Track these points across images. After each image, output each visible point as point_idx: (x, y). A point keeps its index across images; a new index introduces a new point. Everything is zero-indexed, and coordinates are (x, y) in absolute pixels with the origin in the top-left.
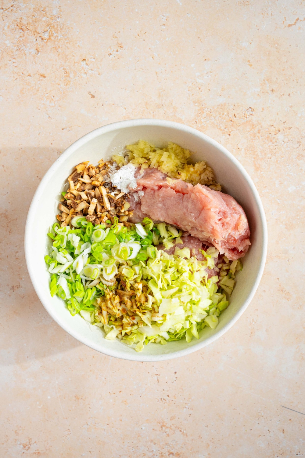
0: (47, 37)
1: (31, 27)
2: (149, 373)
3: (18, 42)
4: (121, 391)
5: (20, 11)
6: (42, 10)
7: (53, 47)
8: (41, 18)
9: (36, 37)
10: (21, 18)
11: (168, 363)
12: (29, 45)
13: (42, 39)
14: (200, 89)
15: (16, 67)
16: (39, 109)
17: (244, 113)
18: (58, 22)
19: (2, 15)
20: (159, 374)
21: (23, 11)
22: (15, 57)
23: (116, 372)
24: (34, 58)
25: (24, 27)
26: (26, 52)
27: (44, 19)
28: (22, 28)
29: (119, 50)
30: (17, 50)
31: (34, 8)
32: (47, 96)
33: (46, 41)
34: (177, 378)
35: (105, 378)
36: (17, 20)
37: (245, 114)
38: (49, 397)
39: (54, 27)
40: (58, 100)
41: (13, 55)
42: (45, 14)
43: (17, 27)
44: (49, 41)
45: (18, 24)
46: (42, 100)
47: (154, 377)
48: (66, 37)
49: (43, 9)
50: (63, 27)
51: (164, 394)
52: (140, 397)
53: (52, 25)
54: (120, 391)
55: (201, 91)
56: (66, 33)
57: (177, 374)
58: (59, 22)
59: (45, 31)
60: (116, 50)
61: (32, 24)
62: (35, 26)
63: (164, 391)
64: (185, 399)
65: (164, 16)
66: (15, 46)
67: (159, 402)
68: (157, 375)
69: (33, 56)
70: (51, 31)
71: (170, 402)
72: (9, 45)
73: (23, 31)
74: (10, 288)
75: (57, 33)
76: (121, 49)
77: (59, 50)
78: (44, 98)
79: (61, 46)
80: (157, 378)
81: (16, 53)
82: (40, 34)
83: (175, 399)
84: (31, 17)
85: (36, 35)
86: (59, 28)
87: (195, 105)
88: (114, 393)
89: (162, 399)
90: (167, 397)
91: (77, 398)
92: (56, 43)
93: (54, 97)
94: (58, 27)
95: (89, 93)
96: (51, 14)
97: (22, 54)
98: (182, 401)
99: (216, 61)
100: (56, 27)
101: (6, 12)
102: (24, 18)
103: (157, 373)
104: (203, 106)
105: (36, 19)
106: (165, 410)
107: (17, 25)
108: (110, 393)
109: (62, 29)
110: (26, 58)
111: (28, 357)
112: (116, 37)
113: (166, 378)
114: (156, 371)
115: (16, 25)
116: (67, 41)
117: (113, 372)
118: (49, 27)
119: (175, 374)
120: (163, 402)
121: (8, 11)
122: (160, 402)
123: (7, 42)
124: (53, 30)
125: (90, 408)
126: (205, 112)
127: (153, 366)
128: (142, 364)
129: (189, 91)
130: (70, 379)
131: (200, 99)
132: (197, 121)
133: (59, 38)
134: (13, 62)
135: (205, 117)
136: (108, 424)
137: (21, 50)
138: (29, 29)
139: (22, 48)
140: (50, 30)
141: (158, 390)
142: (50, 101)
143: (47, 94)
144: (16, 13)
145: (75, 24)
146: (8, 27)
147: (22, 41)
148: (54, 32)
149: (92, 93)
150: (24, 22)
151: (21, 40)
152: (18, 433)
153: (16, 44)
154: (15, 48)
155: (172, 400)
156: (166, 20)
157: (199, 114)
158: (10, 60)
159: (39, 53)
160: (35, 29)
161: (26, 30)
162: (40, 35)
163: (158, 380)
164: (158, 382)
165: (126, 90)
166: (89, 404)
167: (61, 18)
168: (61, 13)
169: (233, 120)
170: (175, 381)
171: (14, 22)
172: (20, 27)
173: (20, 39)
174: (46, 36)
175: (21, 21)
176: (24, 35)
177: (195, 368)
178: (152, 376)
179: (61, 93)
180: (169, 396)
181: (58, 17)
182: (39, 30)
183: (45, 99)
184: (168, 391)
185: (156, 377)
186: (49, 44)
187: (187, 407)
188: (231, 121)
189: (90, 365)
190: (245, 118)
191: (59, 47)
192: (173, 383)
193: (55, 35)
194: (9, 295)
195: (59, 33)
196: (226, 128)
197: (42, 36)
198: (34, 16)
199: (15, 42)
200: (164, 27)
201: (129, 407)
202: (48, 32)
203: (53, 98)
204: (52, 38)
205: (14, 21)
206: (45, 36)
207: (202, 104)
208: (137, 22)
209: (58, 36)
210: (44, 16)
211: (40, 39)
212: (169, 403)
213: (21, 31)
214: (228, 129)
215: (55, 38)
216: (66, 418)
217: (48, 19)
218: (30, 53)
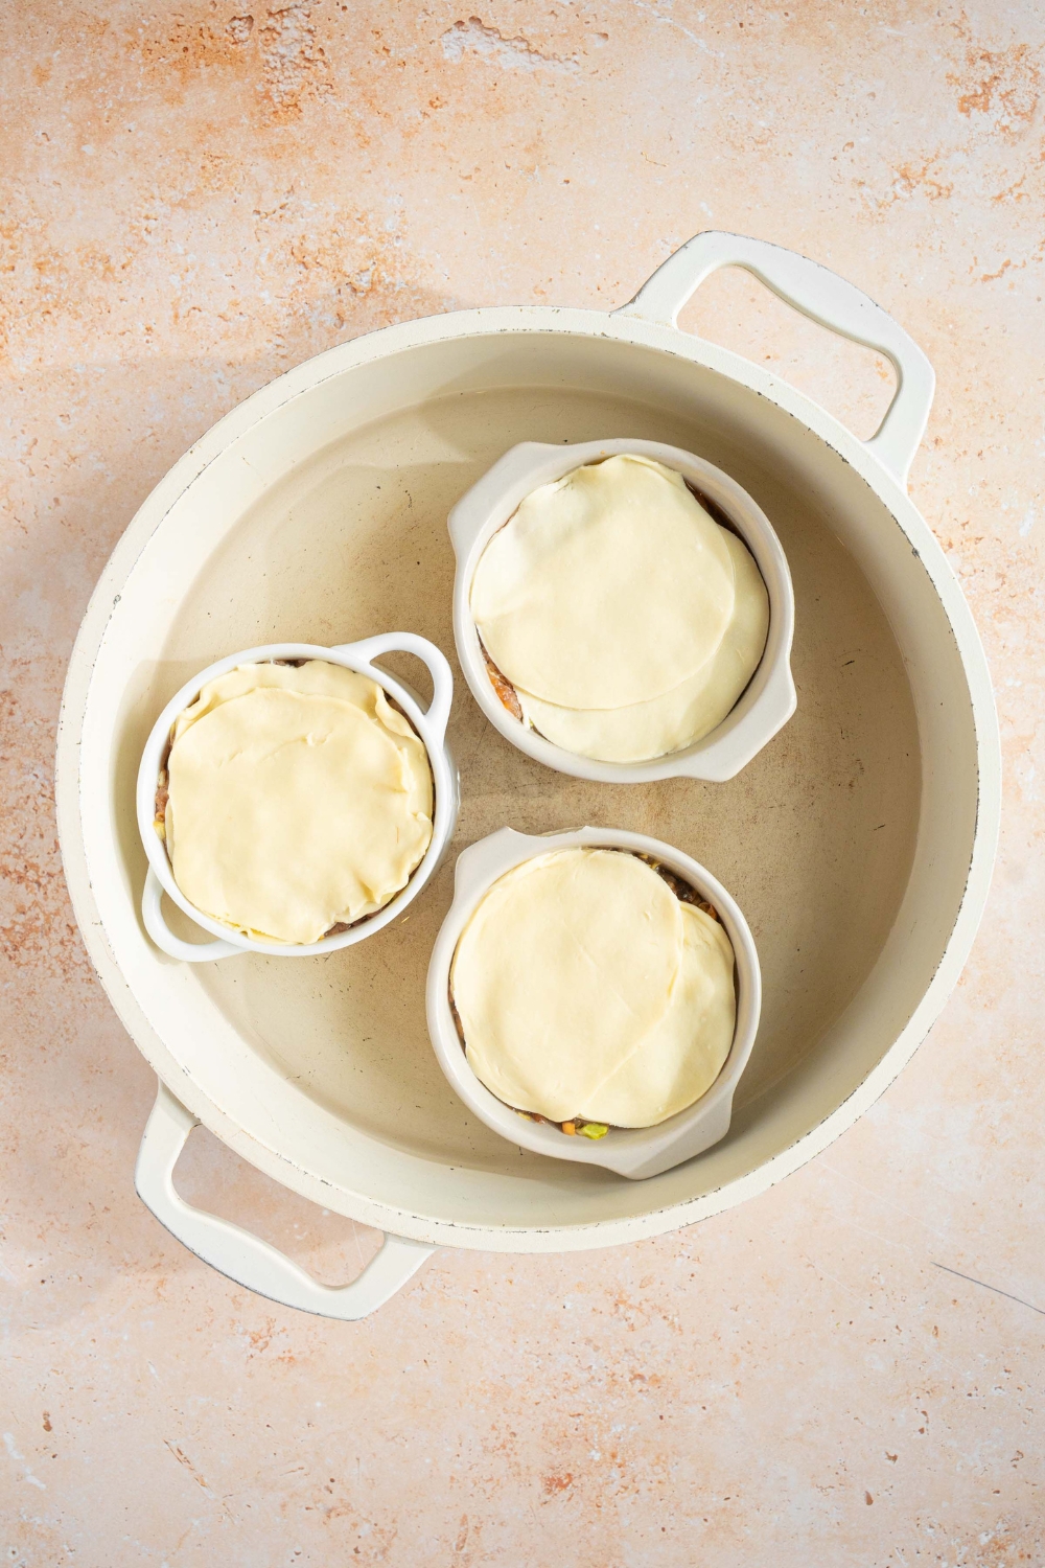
0: (366, 285)
7: (381, 312)
10: (304, 237)
12: (319, 303)
13: (355, 290)
15: (283, 357)
18: (395, 248)
19: (255, 227)
21: (309, 220)
24: (331, 337)
25: (308, 259)
27: (361, 240)
28: (305, 260)
30: (290, 315)
33: (363, 295)
36: (293, 240)
39: (384, 261)
41: (278, 329)
42: (365, 227)
43: (292, 258)
44: (371, 295)
50: (408, 263)
53: (381, 256)
58: (400, 250)
59: (361, 271)
61: (330, 252)
62: (337, 256)
65: (666, 243)
66: (283, 305)
69: (329, 332)
70: (376, 270)
72: (268, 302)
81: (286, 324)
82: (349, 276)
84: (329, 233)
85: (338, 280)
86: (398, 265)
92: (389, 301)
94: (395, 262)
96: (380, 229)
97: (301, 327)
99: (796, 361)
100: (390, 260)
101: (266, 221)
105: (340, 241)
106: (628, 1259)
107: (293, 253)
109: (405, 267)
110: (310, 336)
112: (543, 293)
115: (289, 252)
116: (417, 298)
121: (272, 219)
123: (264, 295)
124: (382, 268)
134: (278, 346)
136: (476, 1291)
137: (298, 315)
138: (322, 263)
140: (374, 267)
144: (291, 223)
145: (438, 256)
146: (270, 257)
147: (302, 293)
150: (311, 246)
151: (301, 290)
152: (240, 1304)
153: (288, 301)
158: (270, 341)
160: (338, 264)
162: (347, 280)
167: (404, 239)
168: (405, 227)
172: (300, 258)
173: (297, 287)
175: (302, 244)
176: (308, 278)
181: (398, 237)
186: (370, 302)
193: (387, 281)
197: (354, 281)
198: (335, 232)
199: (283, 295)
202: (370, 273)
204: (380, 289)
205: (285, 242)
206: (362, 283)
208: (598, 257)
209: (394, 285)
210: (362, 233)
211: (349, 290)
213: (301, 268)
215: (387, 288)
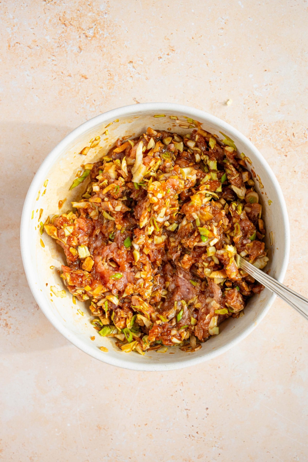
1: (75, 22)
2: (178, 407)
3: (59, 38)
4: (147, 424)
5: (63, 4)
6: (89, 5)
8: (86, 13)
9: (80, 34)
11: (200, 398)
14: (257, 102)
16: (78, 114)
17: (304, 132)
20: (189, 409)
22: (55, 54)
23: (142, 403)
26: (67, 49)
29: (170, 53)
32: (88, 100)
34: (208, 414)
35: (131, 409)
37: (304, 134)
38: (69, 425)
40: (99, 105)
45: (61, 18)
46: (81, 103)
47: (183, 411)
48: (113, 36)
49: (89, 3)
51: (193, 430)
52: (167, 431)
54: (145, 424)
55: (258, 105)
56: (113, 31)
57: (209, 410)
60: (167, 53)
63: (192, 427)
64: (215, 437)
67: (186, 439)
68: (187, 409)
71: (199, 439)
73: (66, 26)
74: (34, 306)
75: (103, 30)
76: (172, 53)
77: (104, 50)
78: (84, 101)
79: (106, 46)
80: (187, 413)
83: (205, 436)
87: (250, 120)
88: (139, 426)
89: (191, 436)
90: (196, 434)
91: (99, 428)
93: (95, 101)
95: (134, 99)
98: (211, 439)
102: (68, 12)
103: (186, 408)
104: (260, 122)
108: (134, 425)
111: (49, 381)
113: (197, 413)
114: (187, 405)
117: (140, 404)
118: (94, 24)
119: (206, 410)
120: (191, 438)
122: (188, 438)
125: (112, 439)
126: (261, 128)
127: (184, 400)
128: (171, 396)
129: (244, 104)
130: (92, 407)
131: (257, 114)
132: (251, 138)
133: (105, 36)
135: (260, 135)
139: (63, 45)
141: (186, 426)
142: (91, 106)
143: (88, 97)
148: (99, 29)
149: (137, 100)
154: (56, 44)
155: (202, 438)
156: (225, 23)
157: (254, 131)
159: (82, 51)
161: (69, 25)
163: (187, 415)
164: (188, 417)
165: (175, 98)
166: (111, 435)
169: (291, 140)
170: (206, 417)
171: (57, 16)
174: (90, 33)
177: (228, 405)
178: (181, 410)
179: (103, 97)
180: (198, 433)
182: (83, 27)
183: (85, 103)
184: (197, 427)
185: (185, 411)
187: (217, 446)
188: (289, 140)
189: (116, 394)
190: (305, 138)
191: (104, 46)
192: (203, 419)
194: (33, 314)
195: (105, 30)
196: (282, 148)
200: (222, 32)
201: (154, 441)
203: (93, 102)
207: (258, 120)
212: (197, 440)
214: (285, 150)
216: (86, 448)
217: (94, 14)
218: (72, 51)
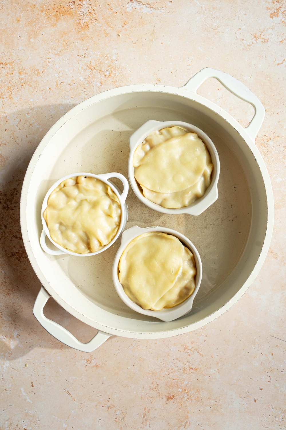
0: (108, 74)
7: (112, 81)
10: (91, 62)
12: (95, 80)
15: (86, 95)
18: (116, 64)
19: (78, 60)
21: (92, 57)
24: (99, 89)
25: (92, 68)
27: (106, 62)
28: (91, 68)
30: (88, 83)
31: (100, 55)
33: (107, 77)
36: (88, 63)
39: (113, 67)
41: (85, 87)
42: (107, 58)
43: (88, 68)
44: (109, 77)
53: (112, 66)
59: (107, 70)
61: (98, 66)
62: (100, 67)
65: (189, 59)
66: (86, 81)
69: (99, 87)
70: (111, 70)
72: (82, 80)
81: (87, 85)
84: (98, 61)
85: (100, 73)
86: (117, 68)
92: (115, 78)
96: (111, 59)
97: (91, 86)
101: (81, 58)
105: (101, 62)
106: (187, 336)
107: (88, 66)
109: (118, 69)
110: (93, 89)
112: (156, 74)
116: (122, 77)
121: (82, 57)
123: (81, 78)
124: (112, 69)
134: (85, 92)
136: (147, 346)
137: (90, 83)
138: (96, 69)
140: (110, 69)
144: (87, 58)
145: (127, 65)
146: (82, 68)
150: (93, 64)
151: (90, 76)
153: (87, 79)
158: (82, 90)
160: (100, 69)
162: (103, 73)
167: (118, 61)
168: (118, 58)
172: (90, 68)
173: (90, 75)
175: (90, 64)
176: (92, 73)
181: (116, 61)
186: (109, 79)
193: (114, 73)
197: (105, 73)
198: (99, 60)
199: (86, 78)
202: (109, 71)
204: (112, 75)
205: (86, 63)
208: (171, 64)
209: (116, 74)
210: (106, 60)
211: (104, 76)
213: (90, 70)
215: (114, 75)
